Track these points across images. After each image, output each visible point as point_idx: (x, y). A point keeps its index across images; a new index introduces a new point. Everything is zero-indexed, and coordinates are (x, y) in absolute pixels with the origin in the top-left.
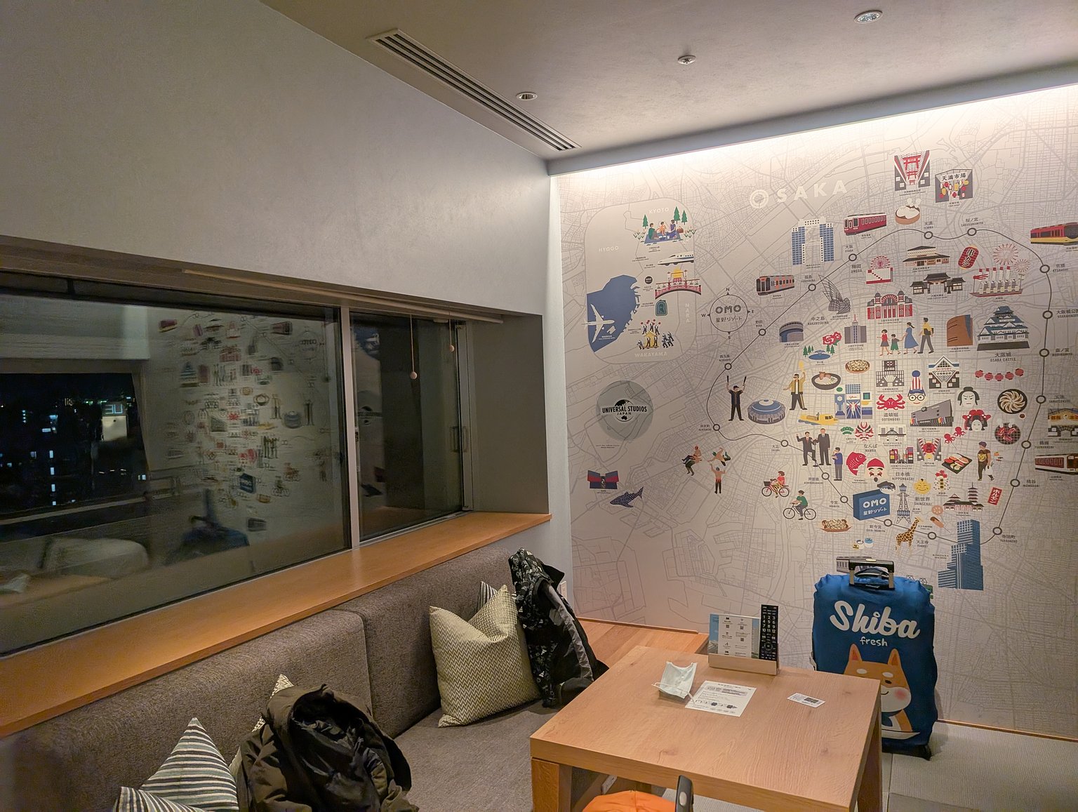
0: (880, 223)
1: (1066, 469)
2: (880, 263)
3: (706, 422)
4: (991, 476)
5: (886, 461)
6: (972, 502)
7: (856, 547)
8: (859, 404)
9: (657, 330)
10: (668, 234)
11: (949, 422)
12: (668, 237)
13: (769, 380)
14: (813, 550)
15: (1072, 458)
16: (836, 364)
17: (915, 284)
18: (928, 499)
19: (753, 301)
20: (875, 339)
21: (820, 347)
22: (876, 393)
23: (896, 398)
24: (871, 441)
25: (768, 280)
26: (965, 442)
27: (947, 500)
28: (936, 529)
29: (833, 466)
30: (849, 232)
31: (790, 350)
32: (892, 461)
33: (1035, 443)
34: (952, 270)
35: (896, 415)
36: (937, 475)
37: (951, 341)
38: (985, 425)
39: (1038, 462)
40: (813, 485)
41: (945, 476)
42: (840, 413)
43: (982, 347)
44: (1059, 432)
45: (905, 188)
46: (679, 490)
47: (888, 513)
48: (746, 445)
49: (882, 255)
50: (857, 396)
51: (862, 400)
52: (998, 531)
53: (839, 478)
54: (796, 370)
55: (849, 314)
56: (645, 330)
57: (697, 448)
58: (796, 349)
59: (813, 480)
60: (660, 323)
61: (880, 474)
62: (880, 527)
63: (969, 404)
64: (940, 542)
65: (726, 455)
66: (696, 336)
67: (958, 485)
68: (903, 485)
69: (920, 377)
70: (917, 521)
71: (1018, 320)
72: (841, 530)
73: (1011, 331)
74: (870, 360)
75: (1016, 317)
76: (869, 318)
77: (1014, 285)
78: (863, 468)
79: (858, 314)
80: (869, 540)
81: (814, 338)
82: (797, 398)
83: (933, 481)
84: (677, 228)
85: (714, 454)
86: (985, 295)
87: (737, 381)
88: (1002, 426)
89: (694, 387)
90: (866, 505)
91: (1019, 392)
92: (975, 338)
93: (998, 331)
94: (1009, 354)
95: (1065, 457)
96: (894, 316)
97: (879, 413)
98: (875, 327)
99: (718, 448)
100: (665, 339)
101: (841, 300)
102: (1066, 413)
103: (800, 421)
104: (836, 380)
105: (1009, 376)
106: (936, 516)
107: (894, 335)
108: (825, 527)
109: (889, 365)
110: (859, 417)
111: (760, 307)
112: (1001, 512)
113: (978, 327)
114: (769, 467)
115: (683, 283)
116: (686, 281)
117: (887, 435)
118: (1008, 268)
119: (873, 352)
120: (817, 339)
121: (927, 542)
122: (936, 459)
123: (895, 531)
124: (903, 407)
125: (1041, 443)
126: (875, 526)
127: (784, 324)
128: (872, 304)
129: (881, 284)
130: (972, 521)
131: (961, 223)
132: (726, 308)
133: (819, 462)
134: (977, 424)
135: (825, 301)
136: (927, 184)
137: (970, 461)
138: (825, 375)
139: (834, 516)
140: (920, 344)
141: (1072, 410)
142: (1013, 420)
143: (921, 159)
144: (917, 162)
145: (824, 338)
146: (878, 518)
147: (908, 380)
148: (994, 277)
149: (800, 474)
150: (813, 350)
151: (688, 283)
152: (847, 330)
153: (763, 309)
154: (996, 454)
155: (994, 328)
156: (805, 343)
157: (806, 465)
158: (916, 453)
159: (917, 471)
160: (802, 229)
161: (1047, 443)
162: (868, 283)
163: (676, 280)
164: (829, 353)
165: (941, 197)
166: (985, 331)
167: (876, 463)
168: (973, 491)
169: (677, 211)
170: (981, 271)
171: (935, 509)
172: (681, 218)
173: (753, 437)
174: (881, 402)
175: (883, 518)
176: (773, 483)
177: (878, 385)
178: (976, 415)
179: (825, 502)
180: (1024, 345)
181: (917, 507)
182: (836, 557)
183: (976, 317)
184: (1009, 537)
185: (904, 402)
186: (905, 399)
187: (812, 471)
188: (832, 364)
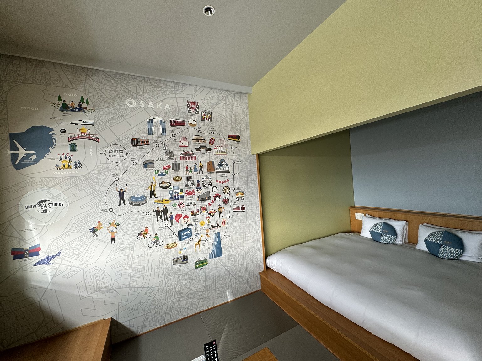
0: (183, 124)
1: (241, 211)
2: (184, 139)
3: (105, 208)
4: (222, 216)
5: (189, 216)
6: (218, 226)
7: (180, 252)
8: (179, 194)
9: (70, 159)
10: (76, 108)
11: (209, 199)
12: (77, 110)
13: (139, 186)
14: (163, 258)
15: (242, 207)
16: (169, 178)
17: (196, 149)
18: (204, 227)
19: (130, 149)
20: (183, 168)
21: (162, 171)
22: (185, 189)
23: (192, 191)
24: (184, 208)
25: (137, 140)
26: (214, 205)
27: (210, 227)
28: (207, 238)
29: (170, 221)
30: (172, 125)
31: (148, 172)
32: (192, 215)
33: (233, 203)
34: (208, 145)
35: (192, 197)
36: (207, 218)
37: (209, 170)
38: (220, 199)
39: (234, 209)
40: (161, 230)
41: (209, 218)
42: (171, 198)
43: (218, 172)
44: (238, 199)
45: (191, 113)
46: (88, 247)
47: (191, 236)
48: (128, 217)
49: (184, 136)
50: (178, 191)
51: (180, 192)
52: (225, 234)
53: (172, 225)
54: (151, 181)
55: (173, 158)
56: (61, 159)
57: (99, 222)
58: (151, 171)
59: (161, 228)
60: (72, 156)
61: (188, 221)
62: (189, 242)
63: (215, 192)
64: (209, 242)
65: (117, 223)
66: (97, 164)
67: (213, 221)
68: (196, 224)
69: (200, 183)
70: (201, 236)
71: (226, 164)
72: (174, 247)
73: (225, 167)
74: (182, 176)
75: (226, 163)
76: (181, 160)
77: (225, 152)
78: (181, 220)
79: (177, 158)
80: (185, 248)
81: (159, 166)
82: (153, 193)
83: (205, 220)
84: (83, 106)
85: (110, 224)
86: (217, 155)
87: (122, 186)
88: (224, 199)
89: (96, 190)
90: (183, 234)
91: (228, 187)
92: (215, 169)
93: (221, 167)
94: (225, 175)
95: (240, 207)
96: (190, 160)
97: (186, 197)
98: (183, 163)
99: (112, 221)
100: (76, 164)
101: (170, 152)
102: (240, 193)
103: (154, 203)
104: (169, 185)
105: (225, 182)
106: (207, 233)
107: (190, 167)
108: (167, 247)
109: (189, 178)
110: (179, 199)
111: (133, 152)
112: (226, 228)
113: (216, 165)
114: (140, 225)
115: (88, 136)
116: (90, 135)
117: (190, 205)
118: (223, 146)
119: (182, 173)
120: (160, 167)
121: (205, 244)
122: (206, 212)
123: (194, 242)
124: (195, 194)
125: (234, 203)
126: (187, 242)
127: (145, 160)
128: (182, 154)
129: (185, 147)
130: (218, 232)
131: (209, 129)
132: (115, 151)
133: (163, 220)
134: (217, 198)
135: (163, 152)
136: (198, 113)
137: (216, 211)
138: (165, 182)
139: (170, 242)
140: (199, 171)
141: (241, 192)
142: (227, 196)
143: (196, 104)
144: (195, 105)
145: (164, 167)
146: (188, 239)
147: (196, 183)
148: (220, 149)
149: (155, 226)
150: (159, 172)
151: (91, 136)
152: (173, 164)
153: (135, 153)
154: (223, 208)
155: (220, 166)
156: (156, 169)
157: (158, 222)
158: (200, 211)
159: (201, 218)
160: (152, 120)
161: (236, 203)
162: (180, 146)
163: (82, 133)
164: (166, 174)
165: (203, 119)
166: (218, 167)
167: (186, 217)
168: (218, 222)
169: (82, 98)
170: (216, 146)
171: (207, 231)
172: (85, 101)
173: (132, 212)
174: (187, 193)
175: (189, 238)
176: (143, 233)
177: (185, 186)
178: (217, 195)
179: (167, 237)
180: (228, 172)
181: (201, 231)
182: (172, 259)
183: (215, 162)
184: (228, 235)
185: (195, 192)
186: (195, 191)
187: (161, 224)
188: (167, 178)
